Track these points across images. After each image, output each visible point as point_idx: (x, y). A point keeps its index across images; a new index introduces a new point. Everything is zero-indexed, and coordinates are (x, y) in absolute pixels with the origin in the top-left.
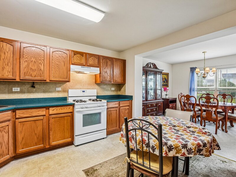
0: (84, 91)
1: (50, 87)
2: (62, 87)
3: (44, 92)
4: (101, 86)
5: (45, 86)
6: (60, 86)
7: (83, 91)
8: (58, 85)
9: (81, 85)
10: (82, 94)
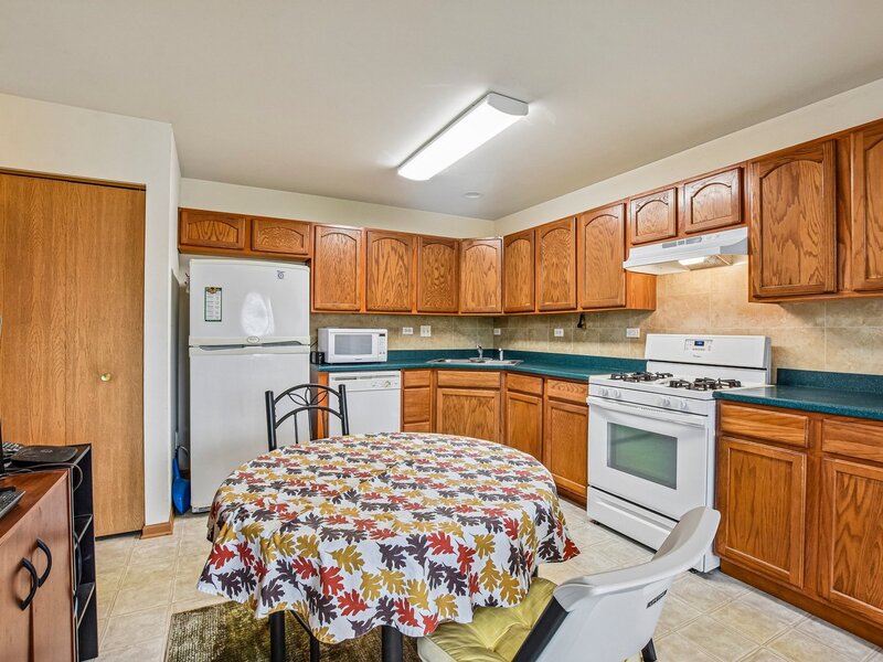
0: (703, 344)
1: (614, 326)
2: (642, 325)
3: (603, 340)
4: (819, 320)
5: (605, 324)
6: (637, 324)
7: (696, 344)
8: (632, 321)
9: (708, 318)
10: (691, 354)
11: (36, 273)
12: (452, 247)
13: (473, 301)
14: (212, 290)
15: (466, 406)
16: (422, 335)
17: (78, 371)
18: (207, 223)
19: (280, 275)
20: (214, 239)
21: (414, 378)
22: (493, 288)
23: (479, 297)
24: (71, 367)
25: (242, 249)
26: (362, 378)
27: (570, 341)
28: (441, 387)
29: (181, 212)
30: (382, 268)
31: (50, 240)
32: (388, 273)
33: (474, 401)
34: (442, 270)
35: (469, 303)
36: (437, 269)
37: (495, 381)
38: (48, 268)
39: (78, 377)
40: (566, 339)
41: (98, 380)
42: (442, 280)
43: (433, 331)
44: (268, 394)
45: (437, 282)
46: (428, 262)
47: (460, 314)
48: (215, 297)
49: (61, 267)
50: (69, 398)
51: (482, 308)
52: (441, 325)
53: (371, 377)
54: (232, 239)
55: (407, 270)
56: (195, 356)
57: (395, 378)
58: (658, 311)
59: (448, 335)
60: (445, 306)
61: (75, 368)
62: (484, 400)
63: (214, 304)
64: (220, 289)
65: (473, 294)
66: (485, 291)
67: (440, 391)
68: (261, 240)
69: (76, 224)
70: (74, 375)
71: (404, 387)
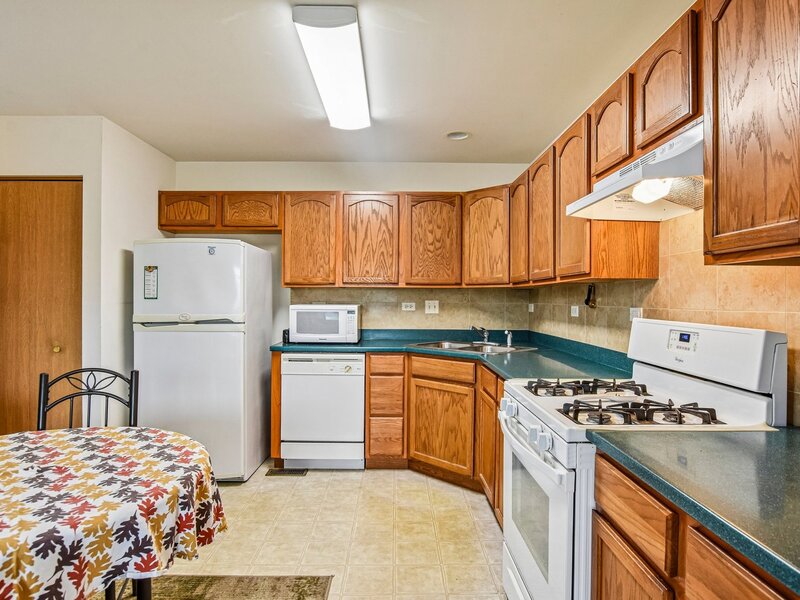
0: (688, 338)
1: (619, 303)
2: (645, 304)
3: (611, 324)
5: (611, 301)
6: (640, 302)
7: (681, 337)
9: (714, 292)
11: (10, 259)
12: (452, 203)
13: (477, 268)
14: (149, 269)
15: (439, 403)
16: (427, 311)
17: (38, 343)
18: (182, 203)
19: (211, 251)
20: (188, 218)
21: (381, 363)
22: (499, 252)
23: (484, 265)
24: (33, 338)
25: (213, 226)
26: (318, 360)
27: (582, 324)
28: (415, 376)
29: (161, 194)
30: (361, 235)
31: (18, 232)
32: (368, 242)
33: (447, 398)
34: (438, 233)
35: (475, 273)
36: (431, 232)
37: (468, 373)
38: (17, 256)
39: (38, 348)
40: (580, 321)
41: (52, 352)
42: (438, 245)
43: (442, 307)
44: (44, 377)
45: (431, 248)
46: (420, 225)
47: (464, 286)
48: (152, 275)
49: (26, 255)
50: (32, 366)
51: (487, 278)
52: (453, 299)
53: (328, 360)
54: (204, 217)
55: (391, 235)
56: (139, 332)
57: (358, 363)
58: (661, 281)
59: (462, 311)
60: (445, 276)
61: (35, 340)
62: (457, 398)
63: (151, 283)
64: (156, 268)
65: (477, 261)
66: (491, 257)
67: (414, 381)
68: (231, 215)
69: (36, 217)
70: (35, 346)
71: (369, 373)
